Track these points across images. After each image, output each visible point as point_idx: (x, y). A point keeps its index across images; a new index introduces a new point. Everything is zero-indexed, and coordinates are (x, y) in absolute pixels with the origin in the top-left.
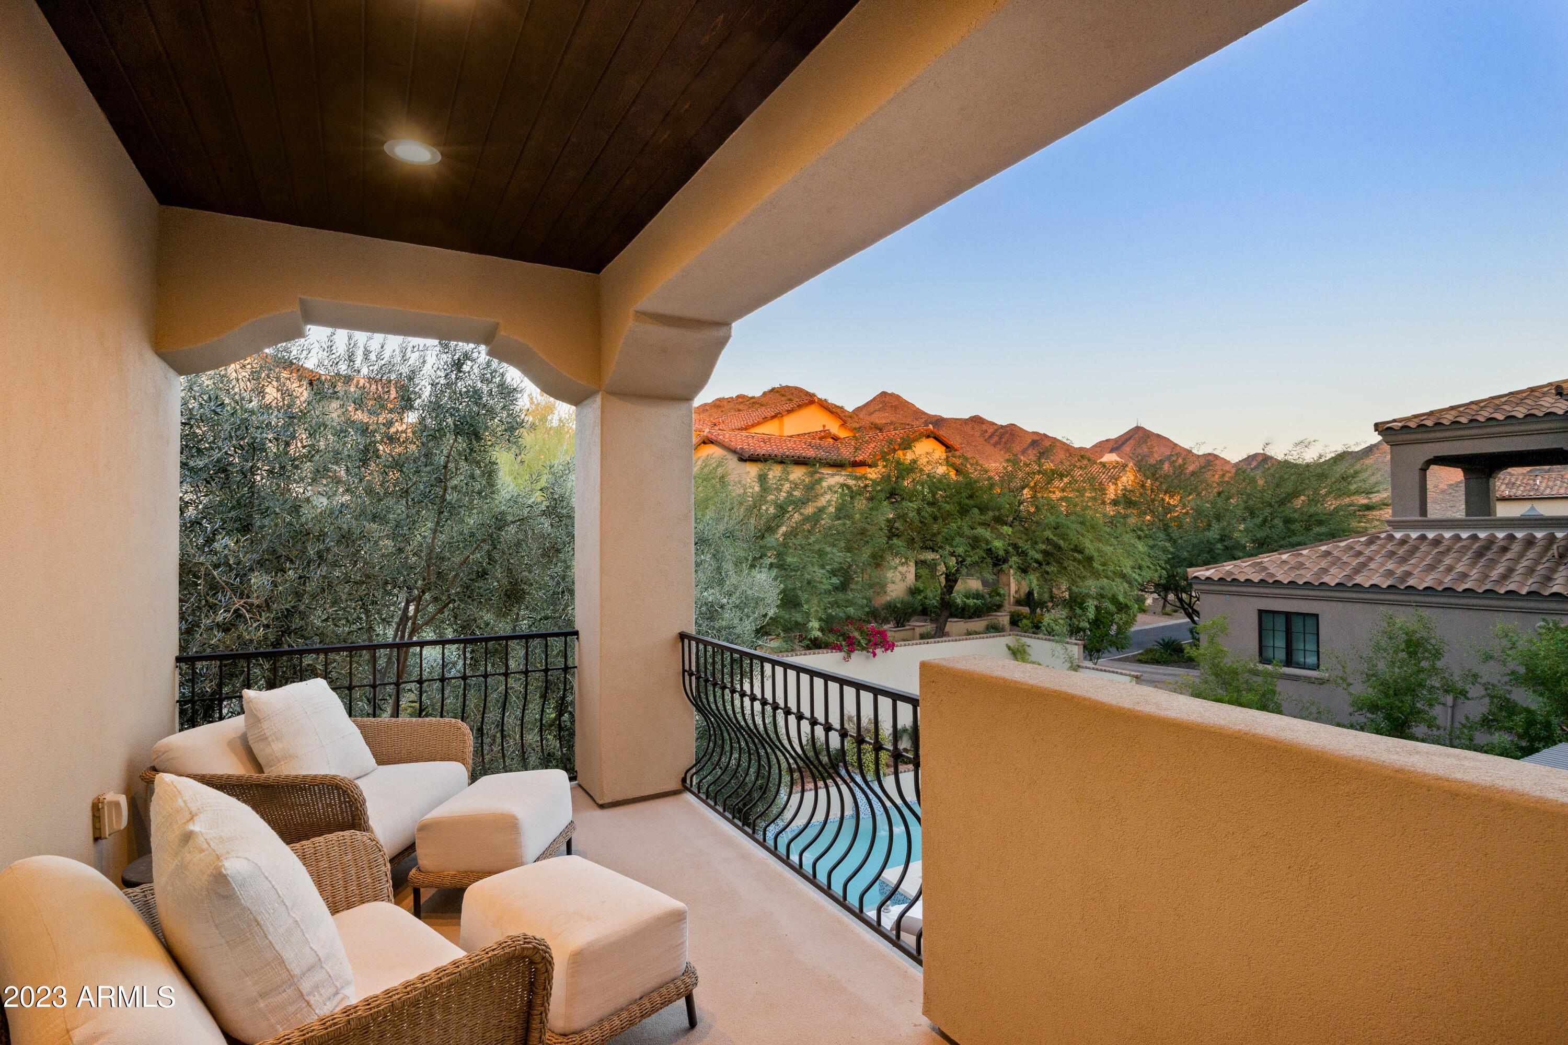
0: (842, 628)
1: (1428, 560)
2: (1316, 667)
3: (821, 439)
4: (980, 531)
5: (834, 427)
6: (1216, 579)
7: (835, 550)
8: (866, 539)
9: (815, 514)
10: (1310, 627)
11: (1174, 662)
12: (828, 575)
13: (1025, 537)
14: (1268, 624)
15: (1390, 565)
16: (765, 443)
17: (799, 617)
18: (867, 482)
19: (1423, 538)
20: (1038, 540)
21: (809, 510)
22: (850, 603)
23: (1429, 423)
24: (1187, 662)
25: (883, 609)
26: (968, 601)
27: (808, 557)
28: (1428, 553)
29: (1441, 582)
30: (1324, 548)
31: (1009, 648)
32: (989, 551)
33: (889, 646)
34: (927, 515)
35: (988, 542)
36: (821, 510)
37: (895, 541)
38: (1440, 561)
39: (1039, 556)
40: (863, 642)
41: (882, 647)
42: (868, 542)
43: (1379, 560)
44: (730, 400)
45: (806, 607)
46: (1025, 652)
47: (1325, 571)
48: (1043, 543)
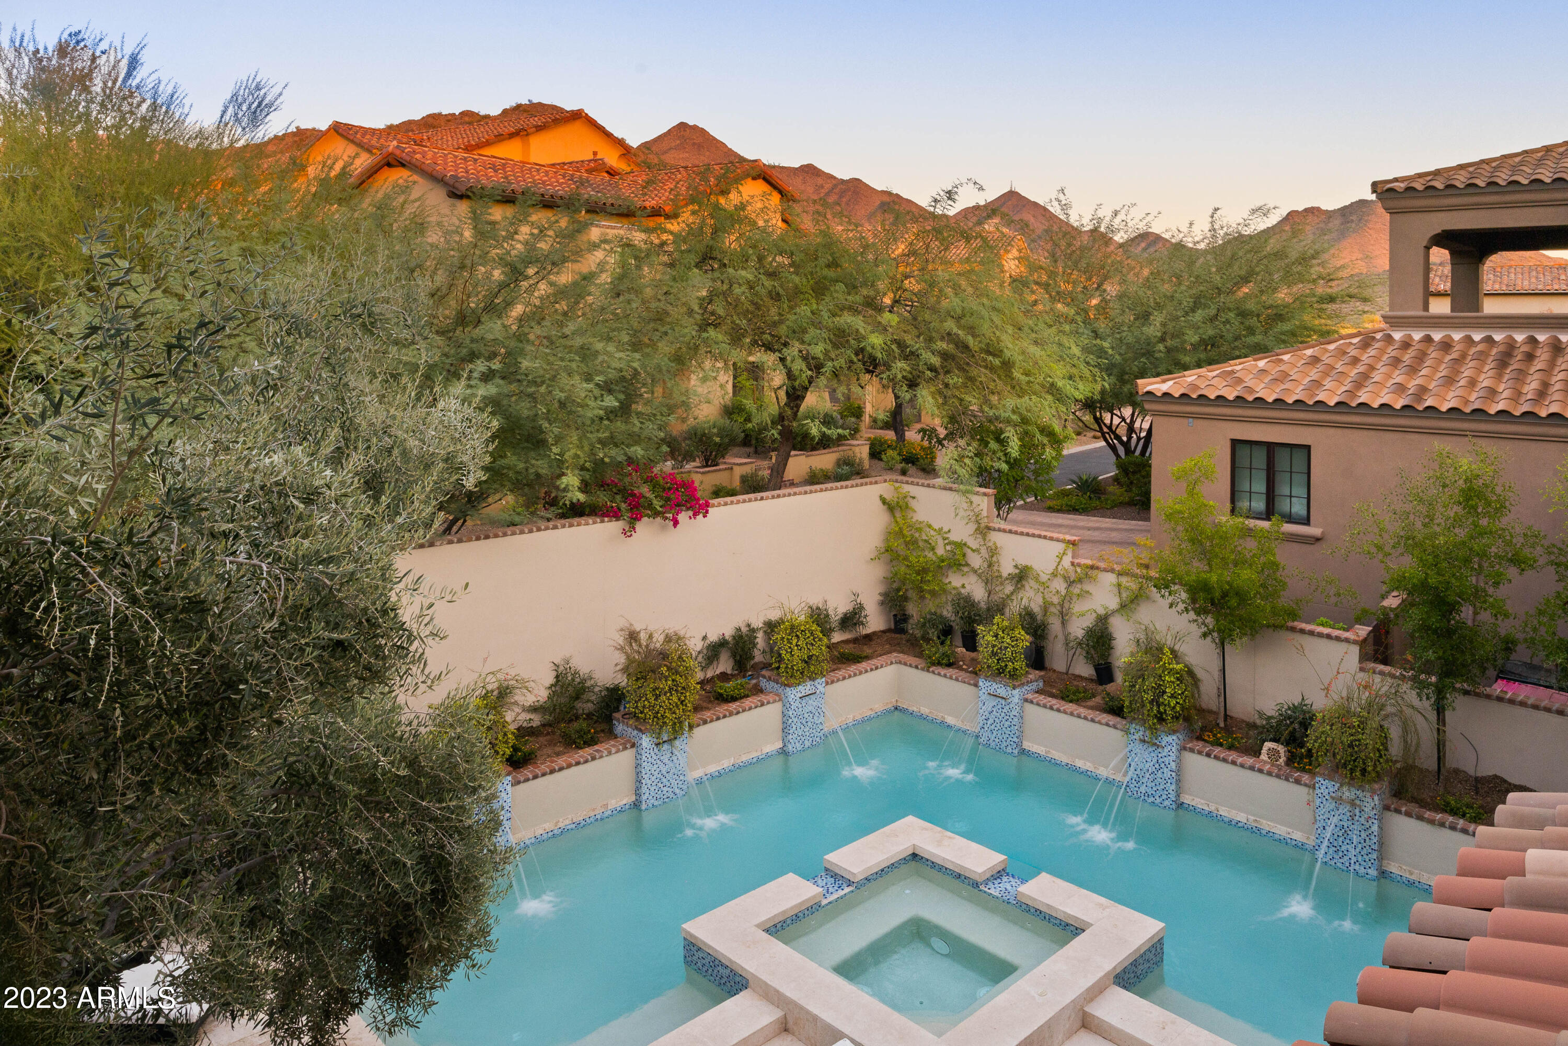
0: (621, 480)
1: (1443, 371)
2: (1307, 521)
3: (589, 171)
4: (847, 319)
5: (612, 158)
6: (1177, 395)
7: (611, 348)
8: (663, 329)
9: (575, 284)
10: (1299, 465)
11: (1095, 508)
12: (597, 392)
13: (915, 332)
14: (1244, 461)
15: (1398, 377)
16: (496, 171)
17: (541, 466)
18: (664, 237)
19: (1428, 339)
20: (934, 334)
21: (565, 278)
22: (636, 439)
23: (1439, 185)
24: (1112, 508)
25: (685, 439)
26: (828, 432)
27: (562, 359)
28: (1440, 361)
29: (1467, 402)
30: (1309, 352)
31: (884, 501)
32: (860, 351)
33: (700, 508)
34: (763, 292)
35: (860, 338)
36: (588, 278)
37: (712, 333)
38: (1458, 372)
39: (935, 361)
40: (657, 504)
41: (688, 509)
42: (666, 333)
43: (1383, 370)
44: (450, 118)
45: (555, 450)
46: (907, 507)
47: (1317, 384)
48: (942, 339)
